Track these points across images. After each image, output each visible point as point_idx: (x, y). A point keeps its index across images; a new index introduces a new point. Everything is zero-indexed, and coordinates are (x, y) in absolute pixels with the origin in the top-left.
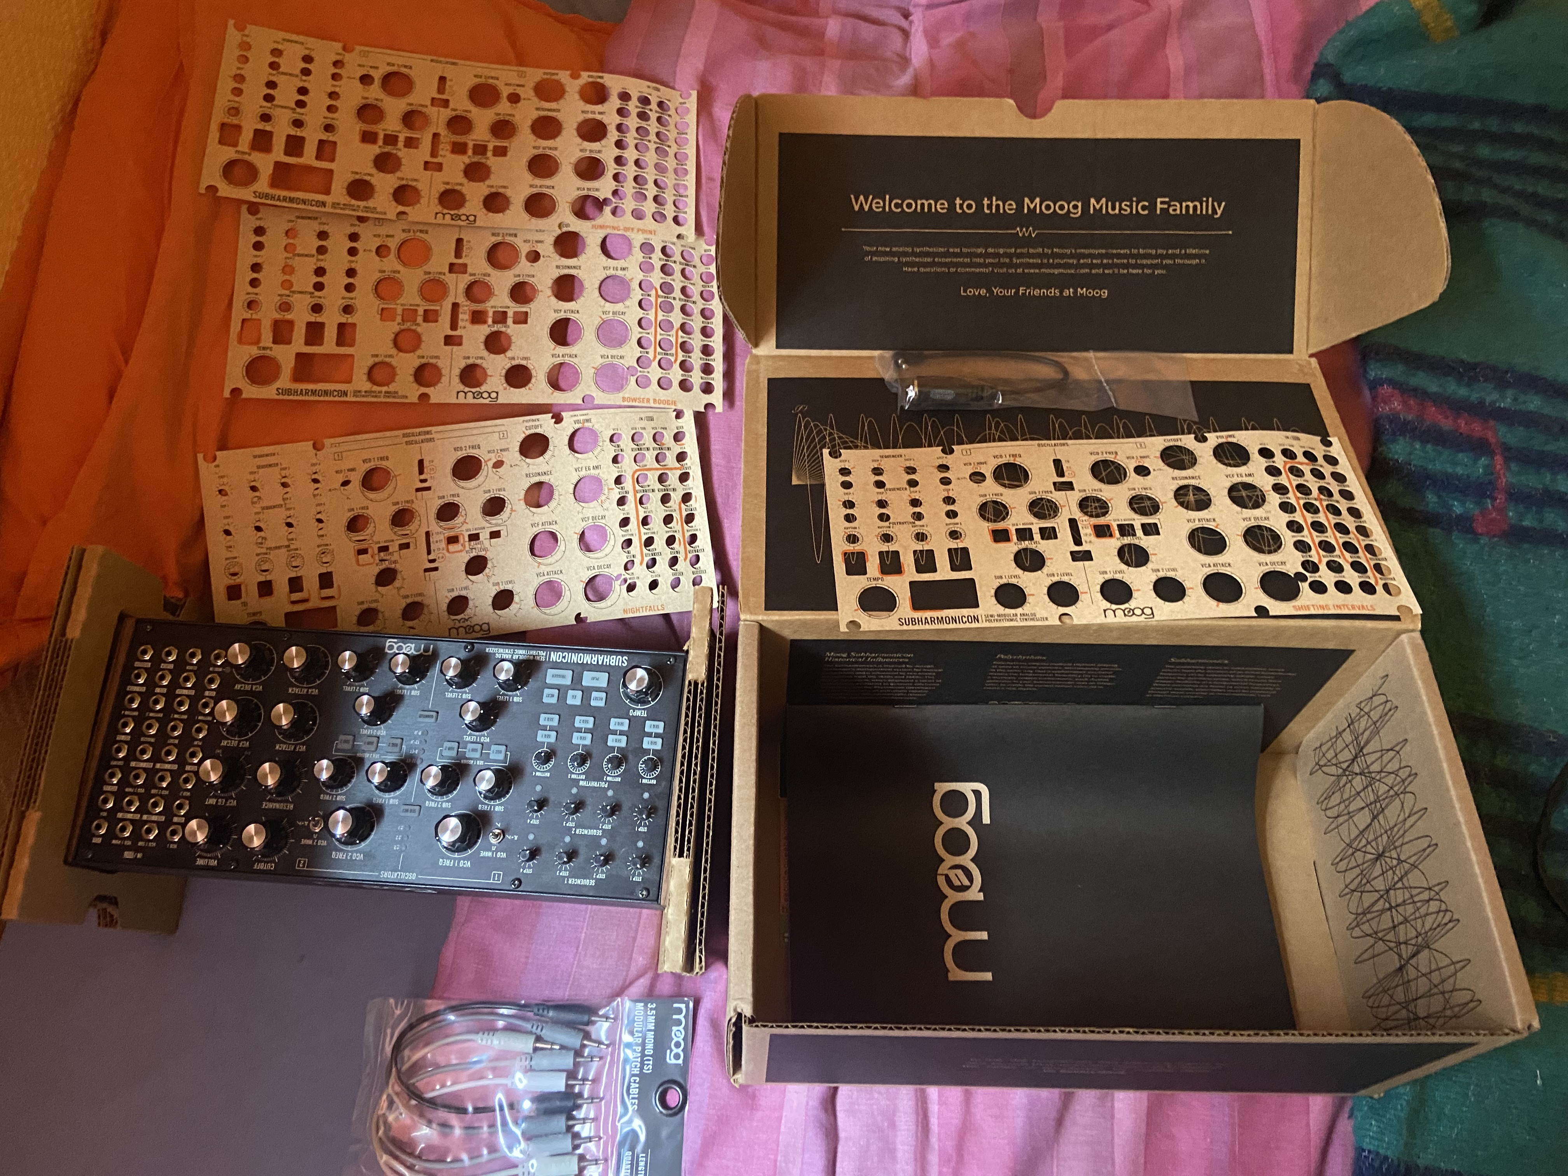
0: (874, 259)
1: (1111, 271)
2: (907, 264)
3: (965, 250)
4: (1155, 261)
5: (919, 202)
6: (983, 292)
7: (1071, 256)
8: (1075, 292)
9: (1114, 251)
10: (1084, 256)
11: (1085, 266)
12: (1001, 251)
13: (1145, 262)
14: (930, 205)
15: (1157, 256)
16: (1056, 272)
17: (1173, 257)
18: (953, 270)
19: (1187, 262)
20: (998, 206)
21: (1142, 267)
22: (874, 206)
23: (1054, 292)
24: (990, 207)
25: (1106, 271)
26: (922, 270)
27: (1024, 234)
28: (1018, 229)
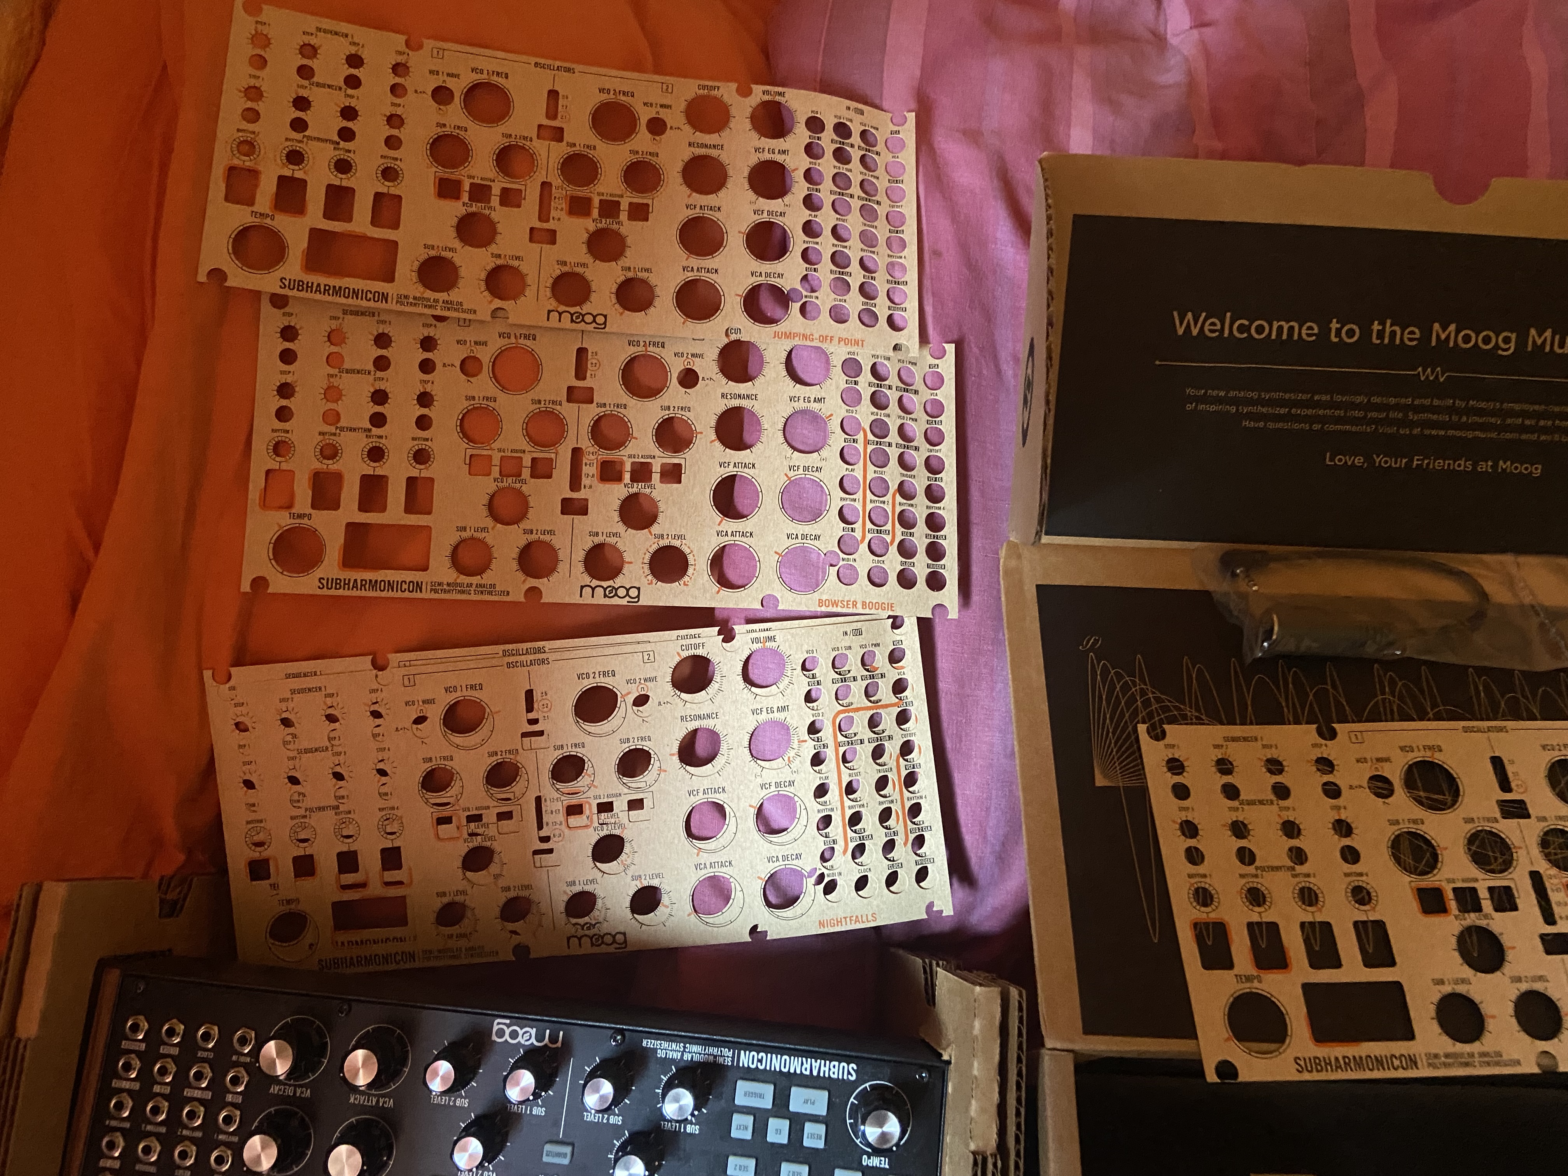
0: (1201, 407)
2: (1250, 416)
3: (1338, 398)
5: (1275, 325)
6: (1359, 461)
7: (1492, 413)
8: (1495, 466)
10: (1511, 414)
14: (1291, 328)
16: (1470, 435)
18: (1316, 427)
20: (1393, 334)
22: (1207, 328)
23: (1463, 465)
24: (1381, 334)
26: (1271, 425)
27: (1427, 377)
28: (1420, 369)
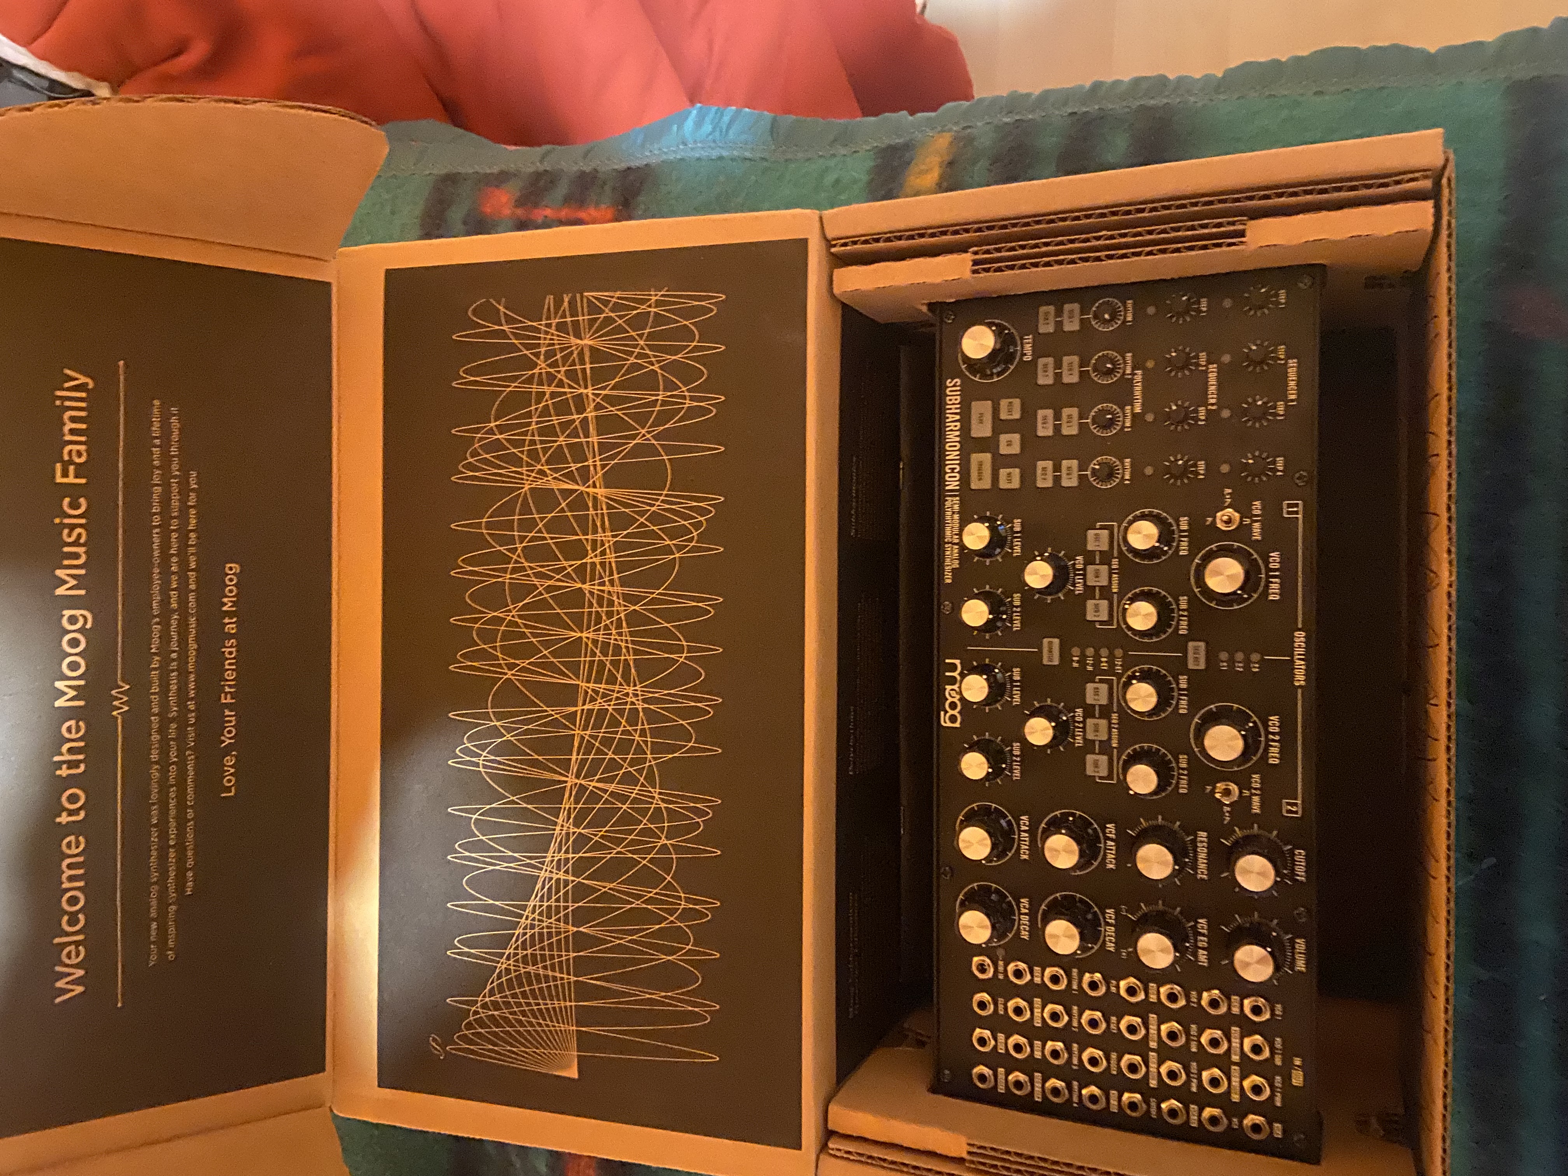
1: (192, 558)
4: (175, 488)
9: (156, 554)
11: (183, 602)
12: (155, 737)
13: (175, 503)
15: (166, 486)
17: (166, 458)
19: (175, 436)
21: (184, 509)
25: (193, 565)
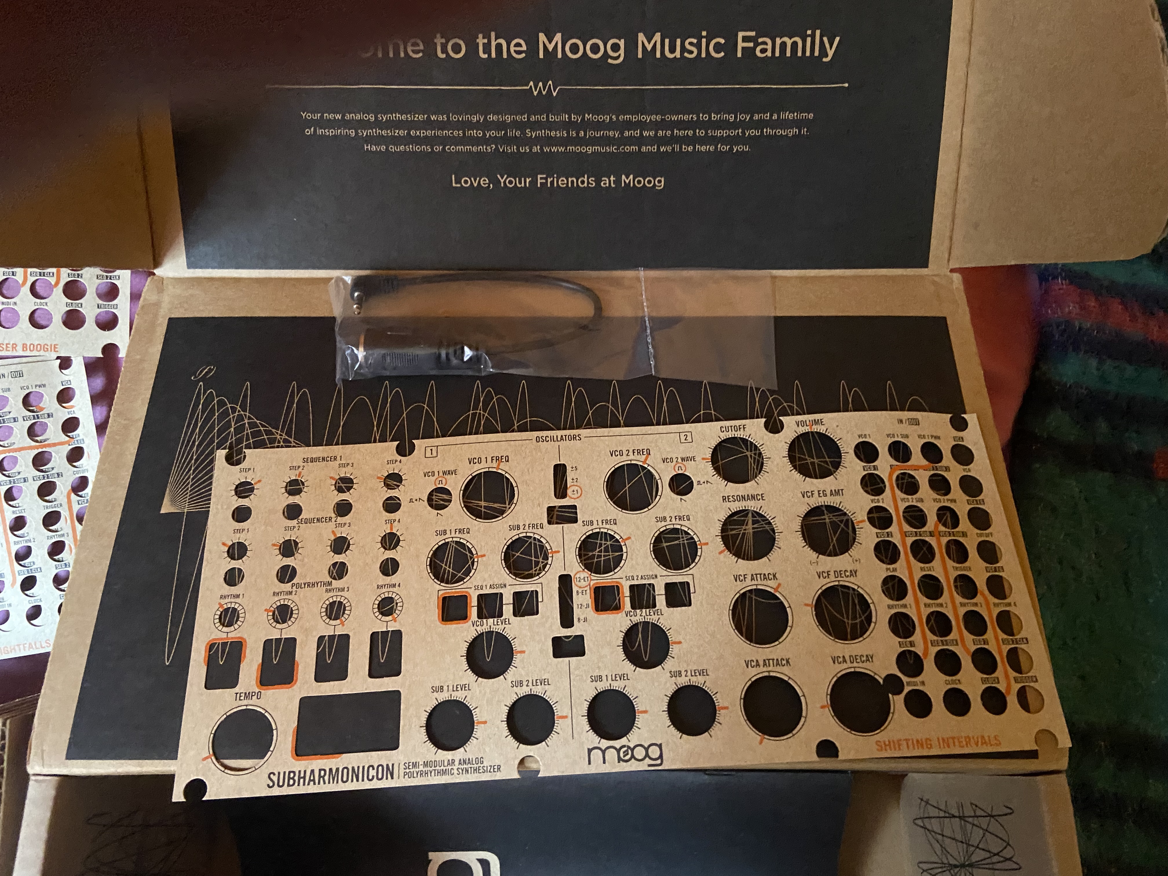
0: (320, 132)
1: (669, 149)
2: (369, 140)
3: (454, 118)
4: (733, 133)
6: (484, 182)
7: (611, 126)
8: (618, 181)
9: (675, 118)
10: (629, 125)
12: (508, 118)
13: (718, 133)
15: (736, 125)
16: (590, 150)
17: (761, 124)
18: (438, 148)
19: (780, 132)
20: (499, 47)
21: (714, 141)
23: (587, 181)
25: (663, 149)
26: (392, 148)
27: (540, 92)
28: (531, 83)
